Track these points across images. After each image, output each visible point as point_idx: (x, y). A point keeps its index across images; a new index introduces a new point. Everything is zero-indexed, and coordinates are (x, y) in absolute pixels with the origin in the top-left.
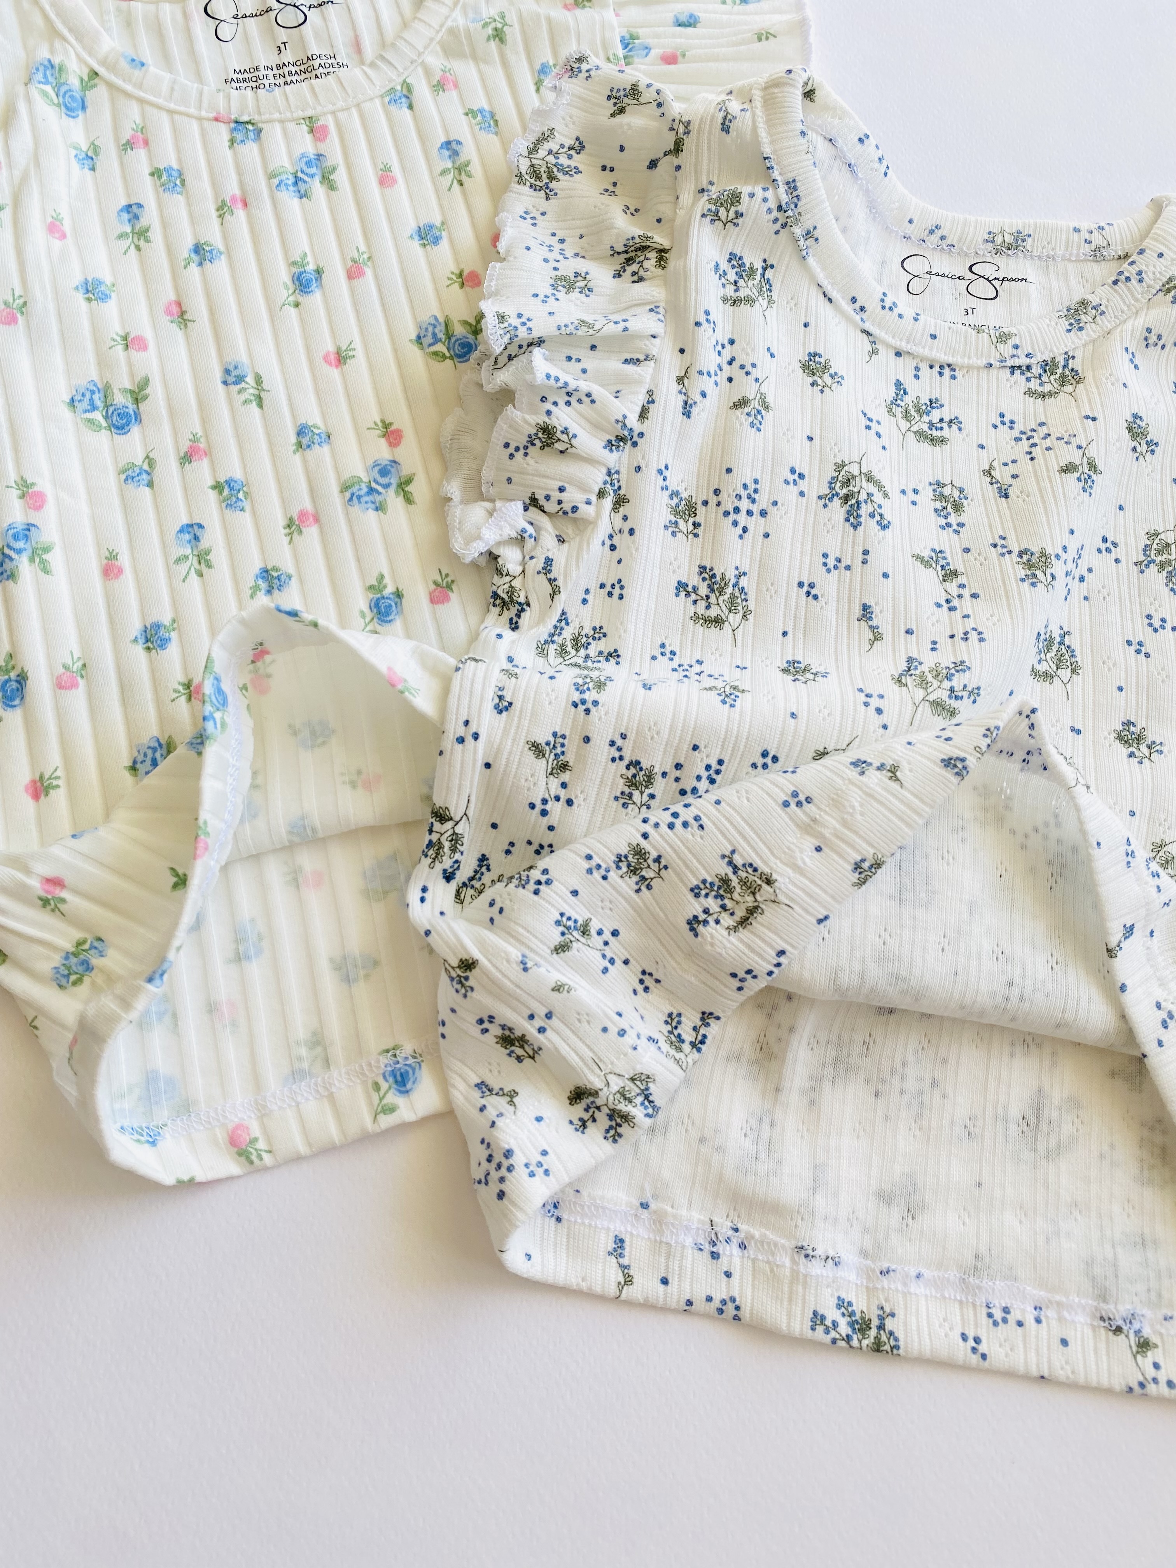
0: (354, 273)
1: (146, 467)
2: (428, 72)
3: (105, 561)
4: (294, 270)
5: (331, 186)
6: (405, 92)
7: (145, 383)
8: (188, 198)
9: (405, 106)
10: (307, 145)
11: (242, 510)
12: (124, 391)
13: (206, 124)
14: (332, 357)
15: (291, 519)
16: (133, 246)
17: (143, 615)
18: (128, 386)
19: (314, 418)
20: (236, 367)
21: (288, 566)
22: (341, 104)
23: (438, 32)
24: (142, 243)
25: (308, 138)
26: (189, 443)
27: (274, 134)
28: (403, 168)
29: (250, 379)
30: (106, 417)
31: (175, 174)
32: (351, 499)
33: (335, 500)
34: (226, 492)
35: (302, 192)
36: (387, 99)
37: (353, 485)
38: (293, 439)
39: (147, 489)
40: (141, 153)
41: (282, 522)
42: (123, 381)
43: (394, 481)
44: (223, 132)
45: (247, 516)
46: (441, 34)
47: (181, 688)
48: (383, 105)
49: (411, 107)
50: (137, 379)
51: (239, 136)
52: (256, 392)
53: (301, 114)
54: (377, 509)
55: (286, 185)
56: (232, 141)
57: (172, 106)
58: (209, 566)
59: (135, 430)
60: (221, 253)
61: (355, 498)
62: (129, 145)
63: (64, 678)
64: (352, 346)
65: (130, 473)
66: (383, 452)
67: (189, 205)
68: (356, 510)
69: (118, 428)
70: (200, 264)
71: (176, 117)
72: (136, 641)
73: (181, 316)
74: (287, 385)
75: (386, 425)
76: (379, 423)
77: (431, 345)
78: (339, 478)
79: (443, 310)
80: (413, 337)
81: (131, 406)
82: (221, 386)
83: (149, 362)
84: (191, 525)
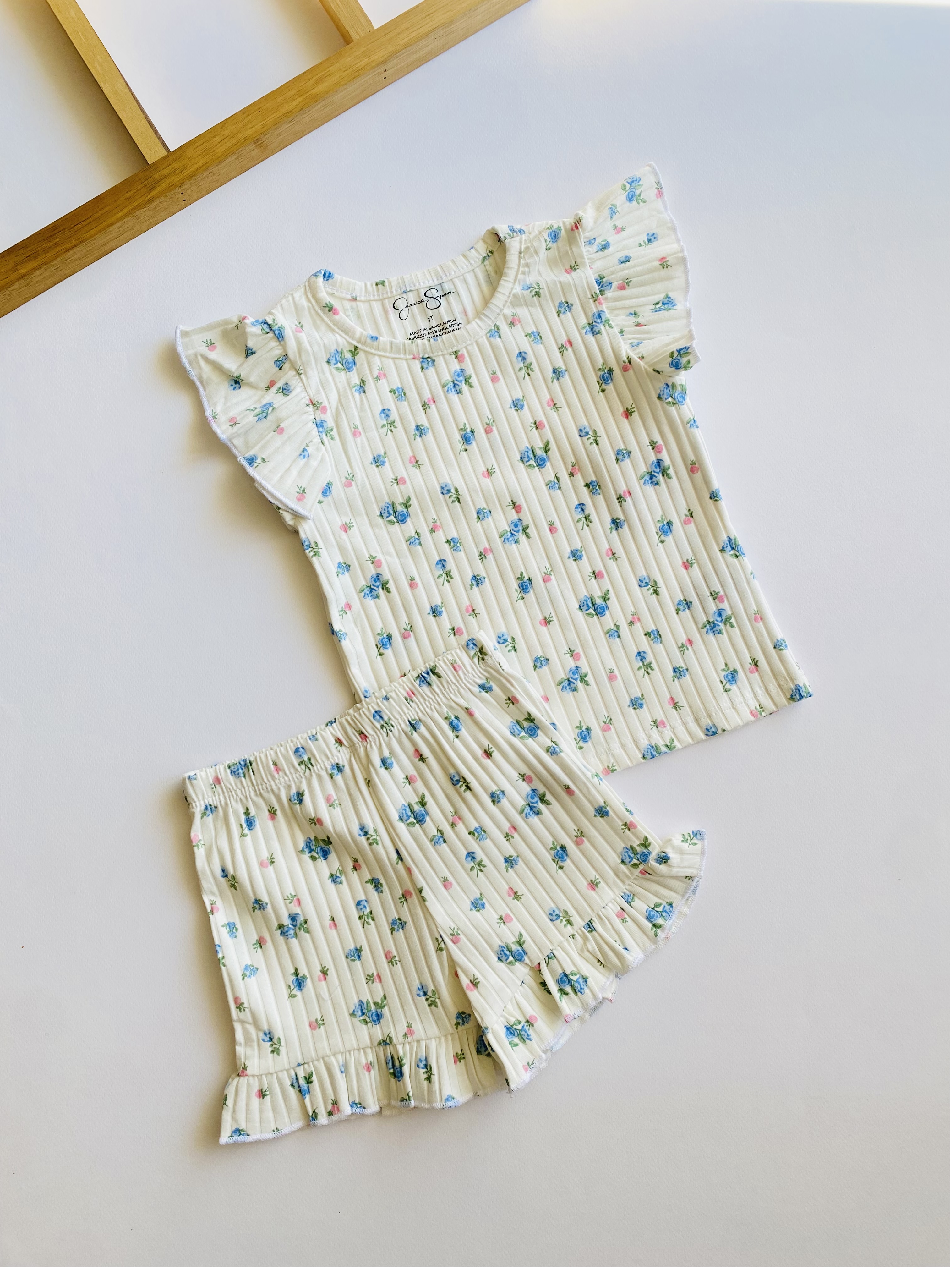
0: (488, 431)
1: (416, 537)
2: (505, 317)
3: (410, 581)
4: (462, 433)
5: (471, 386)
6: (496, 329)
7: (409, 499)
8: (409, 403)
9: (497, 337)
10: (456, 366)
11: (460, 551)
12: (401, 504)
13: (409, 361)
14: (486, 473)
15: (481, 552)
16: (389, 431)
17: (430, 602)
18: (402, 501)
19: (482, 505)
20: (446, 486)
21: (483, 574)
22: (468, 342)
23: (509, 297)
24: (393, 428)
25: (456, 360)
26: (433, 524)
27: (440, 361)
28: (501, 371)
29: (453, 491)
30: (395, 517)
31: (401, 390)
32: (504, 541)
33: (499, 541)
34: (452, 544)
35: (458, 391)
36: (488, 335)
37: (504, 534)
38: (475, 516)
39: (419, 546)
40: (383, 381)
41: (477, 554)
42: (399, 500)
43: (521, 529)
44: (417, 364)
45: (462, 553)
46: (510, 298)
47: (450, 631)
48: (487, 337)
49: (500, 337)
50: (406, 498)
51: (425, 365)
52: (456, 496)
53: (451, 350)
54: (516, 543)
55: (451, 389)
56: (422, 368)
57: (393, 355)
58: (452, 578)
59: (409, 520)
60: (428, 429)
62: (378, 378)
63: (405, 634)
64: (493, 467)
65: (411, 540)
66: (514, 516)
67: (410, 405)
68: (507, 545)
69: (401, 521)
70: (421, 436)
71: (397, 361)
72: (429, 613)
73: (417, 463)
74: (469, 491)
75: (514, 503)
76: (511, 502)
77: (527, 462)
78: (498, 532)
79: (529, 442)
80: (519, 458)
81: (405, 510)
82: (441, 495)
83: (408, 489)
84: (441, 560)
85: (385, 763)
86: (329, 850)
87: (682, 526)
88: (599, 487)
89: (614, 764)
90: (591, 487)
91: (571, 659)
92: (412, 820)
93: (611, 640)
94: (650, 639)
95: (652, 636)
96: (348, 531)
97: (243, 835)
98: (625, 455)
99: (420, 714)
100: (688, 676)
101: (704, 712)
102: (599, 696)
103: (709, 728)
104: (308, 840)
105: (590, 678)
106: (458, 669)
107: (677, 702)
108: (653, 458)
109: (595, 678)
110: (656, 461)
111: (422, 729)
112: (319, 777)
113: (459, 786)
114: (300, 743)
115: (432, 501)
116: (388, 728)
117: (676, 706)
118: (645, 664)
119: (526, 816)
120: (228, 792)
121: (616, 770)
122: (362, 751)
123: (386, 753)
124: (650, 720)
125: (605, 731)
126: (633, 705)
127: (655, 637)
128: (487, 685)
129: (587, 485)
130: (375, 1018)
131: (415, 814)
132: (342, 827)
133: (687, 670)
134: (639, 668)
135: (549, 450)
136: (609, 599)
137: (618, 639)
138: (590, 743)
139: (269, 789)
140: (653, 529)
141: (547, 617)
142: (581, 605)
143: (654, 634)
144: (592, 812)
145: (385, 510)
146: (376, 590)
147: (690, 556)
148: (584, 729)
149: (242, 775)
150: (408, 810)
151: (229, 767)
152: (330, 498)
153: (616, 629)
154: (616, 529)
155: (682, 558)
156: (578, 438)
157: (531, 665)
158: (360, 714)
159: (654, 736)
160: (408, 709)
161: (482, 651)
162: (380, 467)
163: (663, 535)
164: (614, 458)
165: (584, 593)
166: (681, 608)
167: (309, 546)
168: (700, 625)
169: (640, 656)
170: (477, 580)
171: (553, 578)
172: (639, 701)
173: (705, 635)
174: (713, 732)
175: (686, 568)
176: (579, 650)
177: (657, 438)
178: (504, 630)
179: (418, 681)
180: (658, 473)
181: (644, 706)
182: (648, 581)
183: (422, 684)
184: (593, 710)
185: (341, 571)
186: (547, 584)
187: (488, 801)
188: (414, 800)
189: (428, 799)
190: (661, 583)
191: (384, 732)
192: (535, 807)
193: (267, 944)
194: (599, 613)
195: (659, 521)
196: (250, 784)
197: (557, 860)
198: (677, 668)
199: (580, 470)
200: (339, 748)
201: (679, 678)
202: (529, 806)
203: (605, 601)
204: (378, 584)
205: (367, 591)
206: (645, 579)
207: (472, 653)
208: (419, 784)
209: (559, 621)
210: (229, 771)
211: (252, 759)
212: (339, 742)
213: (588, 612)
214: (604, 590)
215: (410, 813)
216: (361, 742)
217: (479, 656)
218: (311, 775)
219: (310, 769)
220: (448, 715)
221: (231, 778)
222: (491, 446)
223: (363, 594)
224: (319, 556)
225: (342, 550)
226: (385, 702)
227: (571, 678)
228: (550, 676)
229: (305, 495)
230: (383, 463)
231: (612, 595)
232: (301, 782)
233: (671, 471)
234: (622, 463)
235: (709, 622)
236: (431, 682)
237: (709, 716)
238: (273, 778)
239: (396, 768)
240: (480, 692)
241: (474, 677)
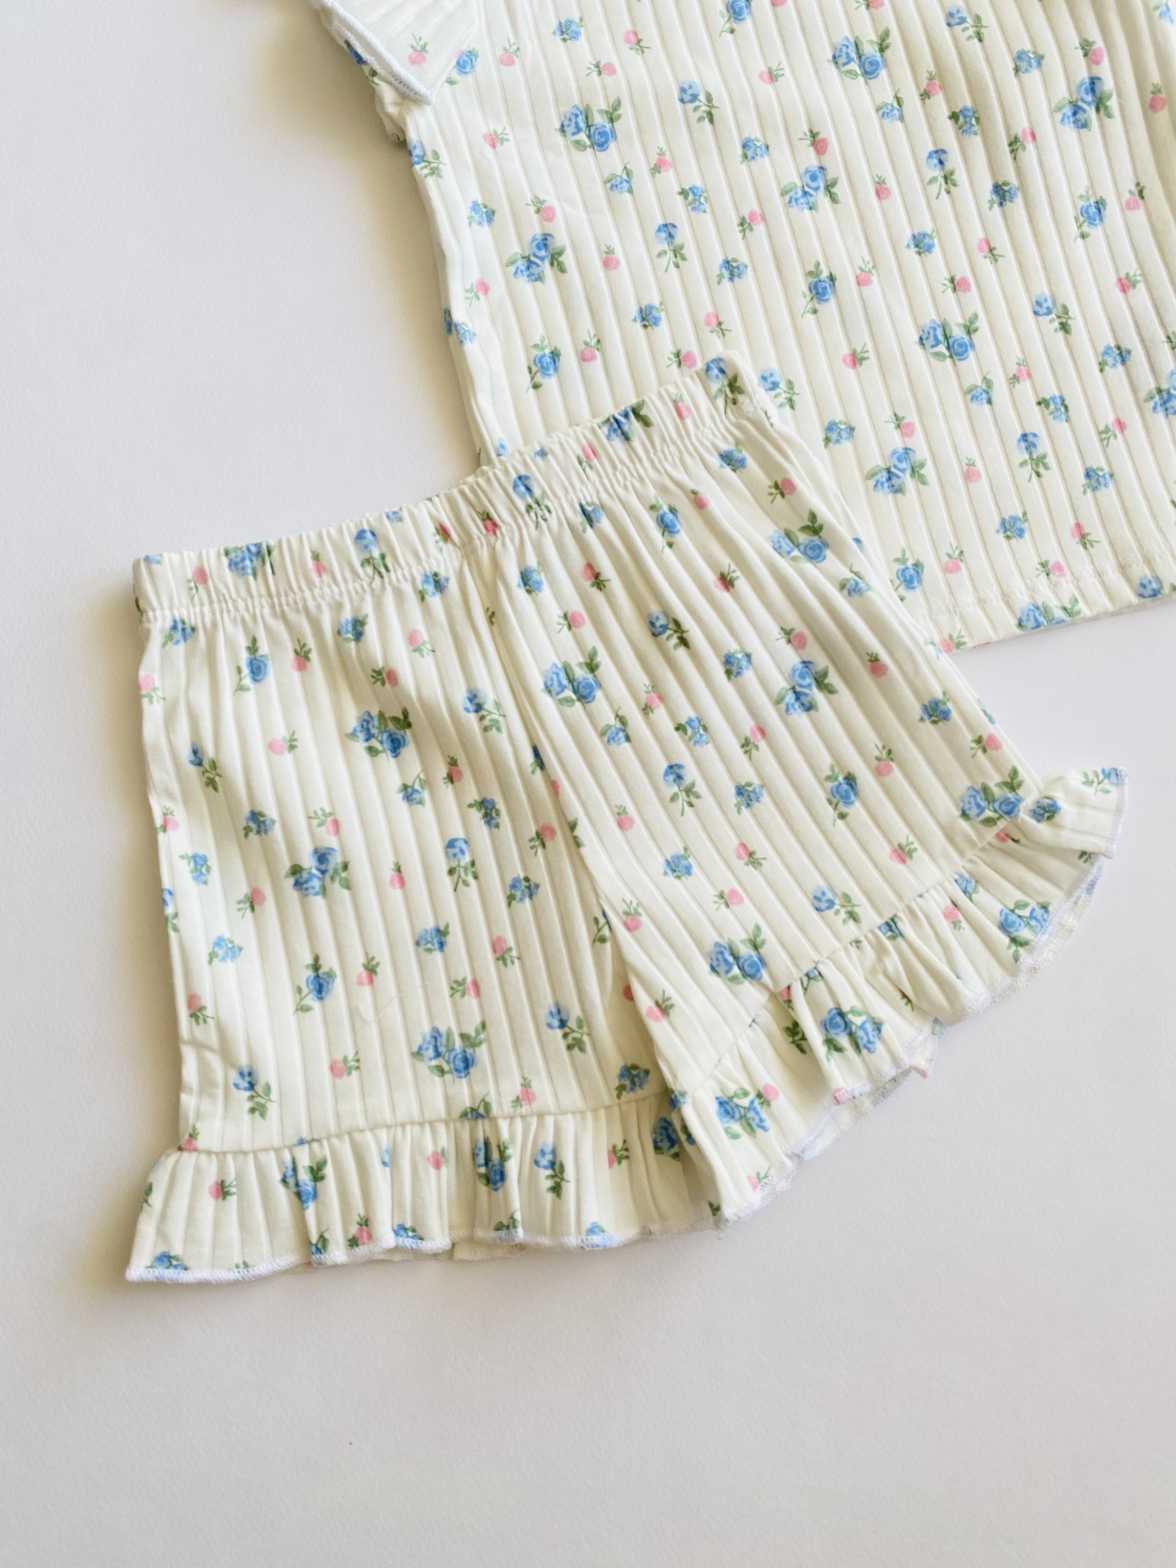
1: (625, 177)
3: (604, 255)
7: (618, 104)
11: (705, 212)
12: (601, 112)
14: (766, 76)
15: (743, 219)
17: (638, 301)
18: (604, 107)
19: (754, 133)
20: (690, 87)
21: (744, 258)
26: (657, 157)
29: (702, 97)
30: (589, 137)
32: (790, 202)
33: (778, 202)
34: (691, 197)
37: (790, 190)
38: (739, 151)
39: (628, 196)
41: (736, 221)
42: (599, 104)
43: (822, 184)
45: (708, 218)
50: (612, 100)
52: (708, 109)
54: (810, 209)
58: (684, 259)
59: (612, 146)
61: (793, 201)
63: (586, 353)
64: (781, 67)
65: (614, 182)
66: (811, 160)
68: (794, 210)
69: (599, 145)
72: (635, 320)
73: (638, 43)
74: (732, 103)
75: (814, 135)
76: (808, 133)
77: (845, 64)
78: (779, 184)
79: (852, 31)
80: (830, 57)
81: (608, 126)
82: (678, 104)
83: (618, 85)
84: (666, 225)
85: (526, 578)
86: (404, 738)
87: (1122, 211)
88: (977, 119)
89: (963, 633)
90: (961, 119)
91: (896, 434)
92: (569, 693)
93: (974, 406)
94: (1046, 412)
95: (1052, 407)
96: (498, 145)
97: (240, 688)
98: (1033, 61)
99: (604, 496)
100: (1111, 486)
101: (1138, 555)
102: (943, 508)
103: (1146, 582)
104: (367, 718)
105: (929, 471)
106: (684, 413)
107: (1088, 534)
108: (1082, 74)
109: (938, 473)
110: (1087, 81)
111: (605, 523)
112: (399, 594)
113: (665, 636)
114: (368, 522)
115: (660, 113)
116: (539, 513)
117: (1083, 538)
118: (1035, 456)
119: (787, 710)
120: (219, 601)
121: (965, 643)
122: (484, 554)
123: (532, 561)
124: (1036, 560)
125: (951, 572)
126: (1006, 530)
127: (1057, 410)
128: (737, 455)
129: (954, 117)
130: (461, 1065)
131: (575, 684)
132: (434, 691)
133: (1112, 476)
134: (1023, 464)
135: (887, 47)
136: (976, 330)
137: (986, 407)
138: (918, 591)
139: (300, 606)
140: (1069, 213)
141: (859, 351)
142: (924, 337)
143: (1055, 404)
144: (915, 709)
145: (570, 120)
146: (538, 265)
147: (1132, 268)
148: (910, 563)
149: (249, 571)
150: (563, 675)
151: (227, 553)
152: (470, 78)
153: (984, 387)
154: (1001, 204)
155: (1117, 270)
156: (946, 28)
157: (820, 435)
158: (488, 480)
159: (1042, 588)
160: (582, 482)
161: (734, 386)
162: (569, 42)
163: (1086, 224)
164: (1011, 66)
165: (930, 316)
166: (1110, 360)
167: (423, 158)
168: (1143, 395)
169: (1025, 441)
170: (732, 270)
171: (874, 279)
172: (1018, 525)
173: (1149, 414)
174: (1154, 590)
175: (1124, 289)
176: (912, 417)
177: (1094, 35)
178: (774, 365)
179: (605, 429)
180: (1088, 104)
181: (1027, 535)
182: (1051, 306)
183: (613, 435)
184: (931, 534)
185: (477, 217)
186: (864, 289)
187: (718, 670)
188: (576, 659)
189: (603, 657)
190: (1075, 311)
191: (530, 519)
192: (806, 695)
193: (266, 904)
194: (957, 354)
195: (1081, 196)
196: (263, 591)
197: (835, 801)
198: (1094, 471)
199: (943, 87)
200: (441, 544)
201: (1094, 489)
202: (795, 692)
203: (969, 333)
204: (543, 253)
205: (521, 264)
206: (1046, 300)
207: (715, 386)
208: (588, 631)
209: (879, 360)
210: (225, 561)
211: (272, 543)
212: (443, 532)
213: (936, 350)
214: (969, 314)
215: (565, 682)
216: (485, 536)
217: (726, 396)
218: (383, 587)
219: (382, 577)
220: (658, 501)
221: (228, 575)
222: (780, 30)
223: (512, 269)
224: (439, 176)
225: (482, 177)
226: (538, 459)
227: (895, 467)
228: (853, 461)
229: (425, 54)
230: (576, 36)
231: (982, 323)
232: (362, 599)
233: (1113, 103)
234: (1025, 77)
235: (1160, 391)
236: (630, 435)
237: (1148, 561)
238: (311, 585)
239: (546, 594)
240: (722, 466)
241: (714, 435)
